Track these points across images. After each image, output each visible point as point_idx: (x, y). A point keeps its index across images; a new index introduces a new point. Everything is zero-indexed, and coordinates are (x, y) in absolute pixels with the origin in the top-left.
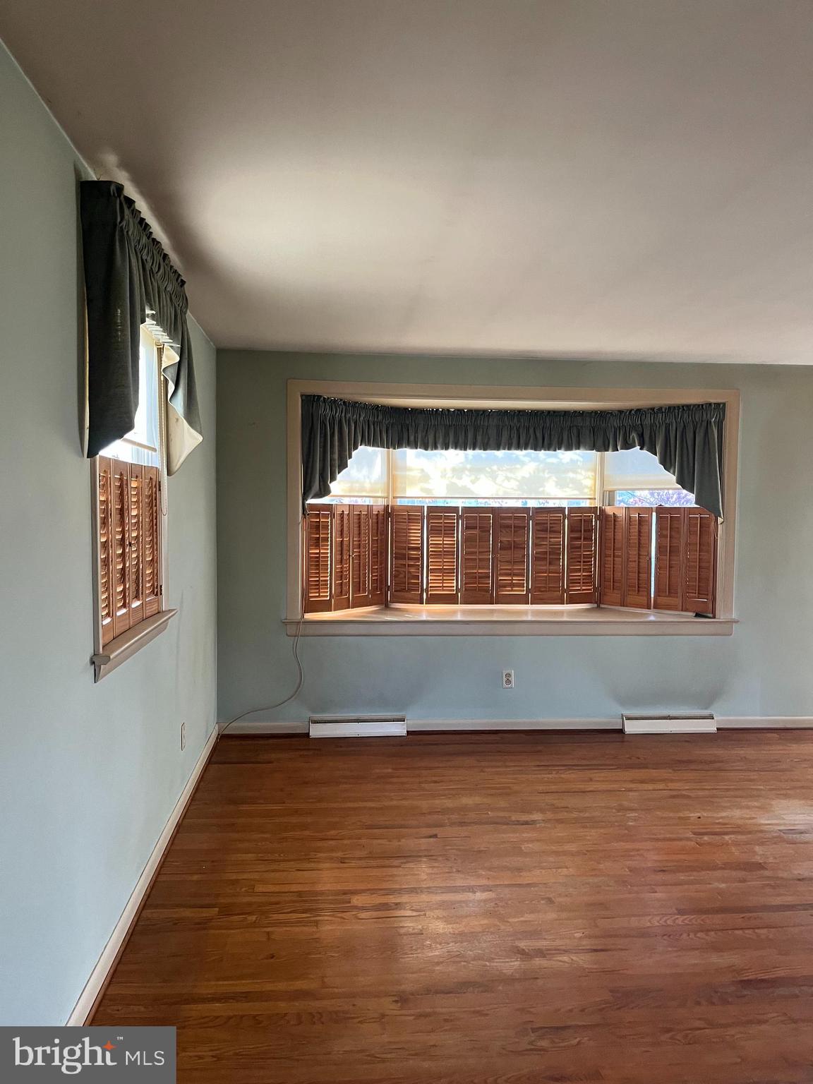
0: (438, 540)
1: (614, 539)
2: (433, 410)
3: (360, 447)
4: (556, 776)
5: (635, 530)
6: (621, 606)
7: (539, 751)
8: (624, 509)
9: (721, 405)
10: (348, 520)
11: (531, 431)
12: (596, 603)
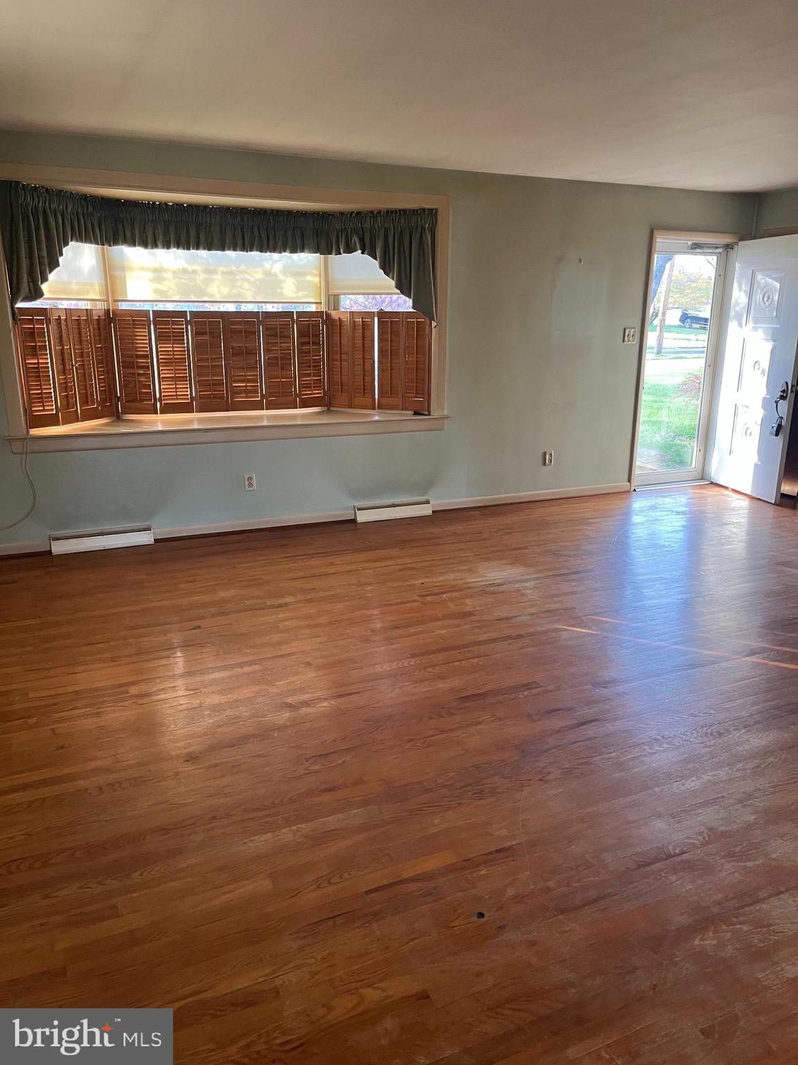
0: (168, 347)
1: (341, 343)
2: (149, 202)
3: (70, 243)
4: (303, 564)
5: (359, 332)
6: (349, 408)
7: (285, 545)
8: (349, 314)
9: (434, 211)
10: (67, 326)
11: (256, 230)
12: (326, 406)
